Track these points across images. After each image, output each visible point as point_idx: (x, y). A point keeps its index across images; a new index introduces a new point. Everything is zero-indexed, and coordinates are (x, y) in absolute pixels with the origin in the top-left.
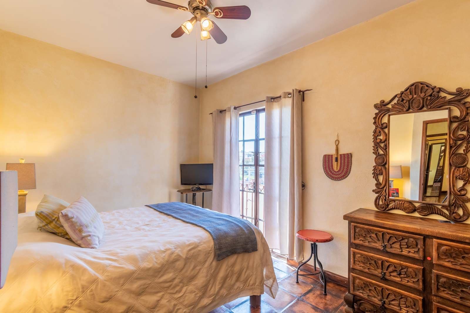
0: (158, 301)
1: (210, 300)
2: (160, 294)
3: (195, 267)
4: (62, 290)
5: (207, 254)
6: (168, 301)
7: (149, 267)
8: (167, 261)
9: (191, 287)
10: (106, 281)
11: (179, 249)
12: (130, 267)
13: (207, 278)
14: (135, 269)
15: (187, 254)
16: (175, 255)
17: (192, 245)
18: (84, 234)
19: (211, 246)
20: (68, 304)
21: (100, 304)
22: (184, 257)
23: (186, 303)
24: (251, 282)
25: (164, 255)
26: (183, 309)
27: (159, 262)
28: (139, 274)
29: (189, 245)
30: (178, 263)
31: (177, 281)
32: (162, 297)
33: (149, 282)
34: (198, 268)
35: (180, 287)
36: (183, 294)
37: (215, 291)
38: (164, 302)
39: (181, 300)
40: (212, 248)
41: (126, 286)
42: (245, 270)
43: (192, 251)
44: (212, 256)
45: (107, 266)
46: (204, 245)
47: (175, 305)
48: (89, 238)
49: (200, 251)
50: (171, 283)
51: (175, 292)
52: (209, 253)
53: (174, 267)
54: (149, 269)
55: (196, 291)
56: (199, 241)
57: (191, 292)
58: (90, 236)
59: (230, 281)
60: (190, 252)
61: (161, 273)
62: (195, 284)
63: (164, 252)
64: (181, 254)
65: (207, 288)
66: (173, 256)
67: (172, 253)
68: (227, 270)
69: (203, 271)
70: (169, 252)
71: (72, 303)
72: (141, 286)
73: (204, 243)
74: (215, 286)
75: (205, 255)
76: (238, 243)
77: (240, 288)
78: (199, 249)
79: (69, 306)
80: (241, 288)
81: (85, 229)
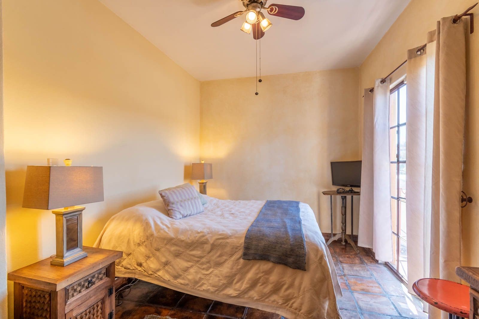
0: (188, 268)
1: (236, 294)
2: (191, 264)
3: (220, 256)
4: (139, 234)
5: (235, 249)
6: (195, 272)
7: (183, 239)
8: (197, 241)
9: (216, 272)
10: (158, 238)
11: (211, 235)
12: (172, 235)
13: (231, 271)
14: (174, 237)
15: (215, 241)
16: (205, 238)
17: (222, 236)
18: (169, 208)
19: (240, 242)
20: (140, 242)
21: (155, 251)
22: (211, 242)
23: (210, 282)
24: (295, 305)
25: (197, 235)
26: (208, 286)
27: (191, 239)
28: (175, 242)
29: (220, 235)
30: (206, 246)
31: (204, 260)
32: (192, 266)
33: (183, 251)
34: (225, 258)
35: (206, 266)
36: (209, 273)
37: (241, 287)
38: (192, 270)
39: (208, 278)
40: (241, 245)
41: (168, 247)
42: (285, 287)
43: (221, 241)
44: (240, 253)
45: (162, 229)
46: (234, 239)
47: (201, 279)
48: (172, 211)
49: (228, 243)
50: (200, 259)
51: (202, 268)
52: (237, 248)
53: (203, 248)
54: (182, 241)
55: (221, 277)
56: (230, 234)
57: (216, 275)
58: (172, 209)
59: (262, 287)
60: (218, 241)
61: (192, 248)
62: (221, 271)
63: (199, 233)
64: (210, 240)
65: (233, 280)
66: (203, 239)
67: (203, 236)
68: (257, 274)
69: (229, 262)
70: (201, 234)
71: (142, 243)
72: (176, 250)
73: (236, 237)
74: (242, 283)
75: (233, 248)
76: (275, 251)
77: (278, 303)
78: (228, 241)
79: (141, 244)
80: (280, 304)
81: (171, 205)
